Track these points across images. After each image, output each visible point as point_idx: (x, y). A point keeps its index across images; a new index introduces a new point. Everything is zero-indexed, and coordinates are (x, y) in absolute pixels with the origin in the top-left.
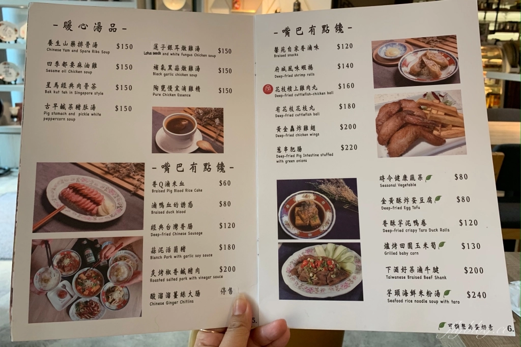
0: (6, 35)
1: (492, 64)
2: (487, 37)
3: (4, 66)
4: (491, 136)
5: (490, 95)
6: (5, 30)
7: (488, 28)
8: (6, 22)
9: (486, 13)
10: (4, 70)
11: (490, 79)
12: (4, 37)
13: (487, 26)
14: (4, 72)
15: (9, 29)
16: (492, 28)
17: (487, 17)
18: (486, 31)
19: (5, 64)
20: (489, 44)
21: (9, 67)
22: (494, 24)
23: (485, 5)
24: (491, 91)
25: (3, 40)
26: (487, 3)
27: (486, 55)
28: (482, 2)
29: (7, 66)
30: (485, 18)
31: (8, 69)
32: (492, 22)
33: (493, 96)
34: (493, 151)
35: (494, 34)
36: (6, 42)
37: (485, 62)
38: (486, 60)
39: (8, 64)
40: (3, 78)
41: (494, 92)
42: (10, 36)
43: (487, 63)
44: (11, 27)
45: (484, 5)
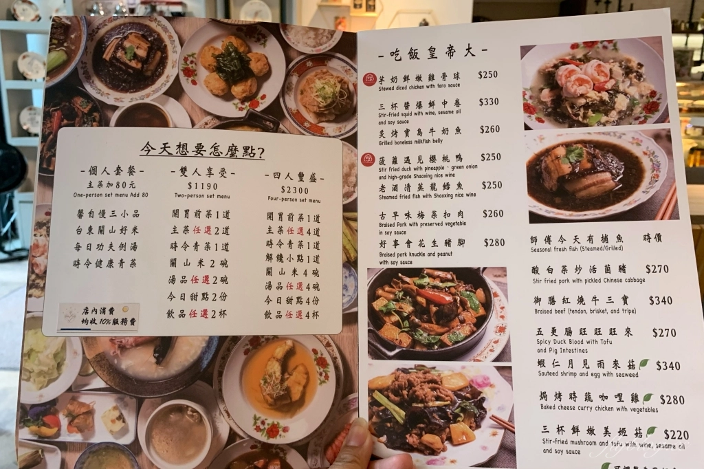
0: (32, 71)
1: (697, 107)
2: (690, 69)
3: (29, 112)
4: (690, 203)
5: (695, 151)
6: (30, 64)
7: (692, 57)
8: (32, 53)
9: (688, 36)
10: (29, 117)
11: (695, 127)
12: (29, 73)
13: (690, 54)
14: (28, 120)
15: (36, 62)
16: (697, 57)
17: (689, 42)
18: (689, 61)
19: (31, 109)
20: (693, 79)
21: (35, 114)
22: (699, 52)
23: (688, 25)
24: (695, 145)
25: (28, 77)
26: (690, 22)
27: (690, 95)
28: (683, 22)
29: (32, 112)
30: (686, 44)
31: (33, 116)
32: (698, 49)
33: (699, 152)
34: (693, 223)
35: (700, 65)
36: (31, 80)
37: (688, 104)
38: (690, 101)
39: (35, 109)
40: (28, 129)
41: (700, 147)
42: (37, 72)
43: (690, 106)
44: (39, 60)
45: (685, 25)
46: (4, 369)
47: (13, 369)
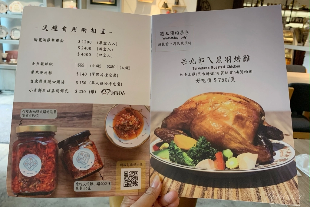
1: (287, 41)
2: (285, 25)
7: (286, 20)
9: (285, 11)
11: (286, 49)
15: (2, 5)
17: (285, 14)
20: (286, 29)
21: (1, 29)
22: (289, 18)
26: (286, 5)
35: (289, 23)
39: (1, 26)
41: (288, 57)
42: (3, 10)
45: (284, 7)
46: (3, 143)
47: (6, 143)
